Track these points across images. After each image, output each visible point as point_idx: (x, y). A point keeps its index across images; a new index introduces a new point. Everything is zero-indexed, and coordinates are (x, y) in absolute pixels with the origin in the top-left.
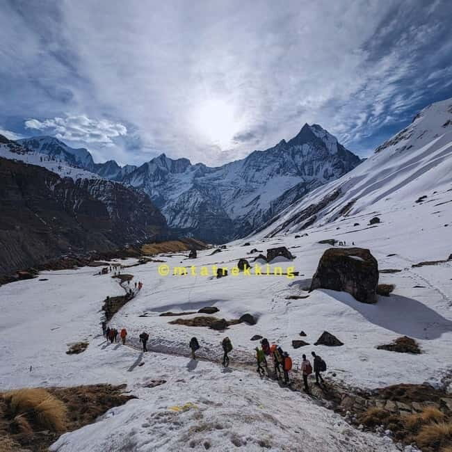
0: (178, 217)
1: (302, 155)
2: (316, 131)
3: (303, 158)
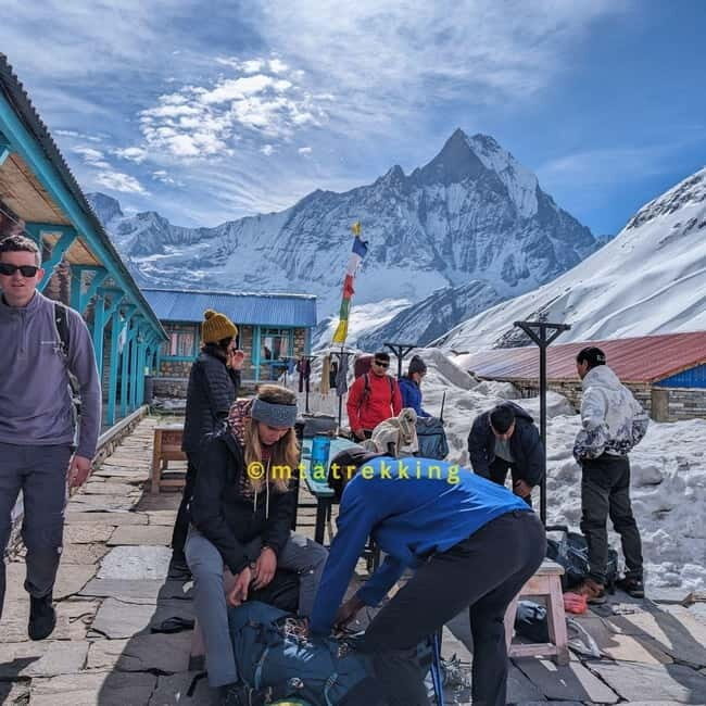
1: (448, 213)
2: (483, 153)
3: (449, 220)
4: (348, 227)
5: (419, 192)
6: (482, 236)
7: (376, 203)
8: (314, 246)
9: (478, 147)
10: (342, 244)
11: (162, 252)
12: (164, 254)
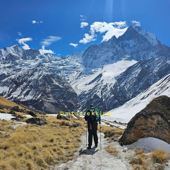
0: (18, 89)
1: (130, 47)
2: (138, 31)
3: (130, 49)
4: (101, 53)
5: (121, 42)
6: (141, 52)
7: (109, 46)
8: (92, 59)
9: (137, 29)
10: (100, 58)
11: (51, 62)
12: (51, 63)
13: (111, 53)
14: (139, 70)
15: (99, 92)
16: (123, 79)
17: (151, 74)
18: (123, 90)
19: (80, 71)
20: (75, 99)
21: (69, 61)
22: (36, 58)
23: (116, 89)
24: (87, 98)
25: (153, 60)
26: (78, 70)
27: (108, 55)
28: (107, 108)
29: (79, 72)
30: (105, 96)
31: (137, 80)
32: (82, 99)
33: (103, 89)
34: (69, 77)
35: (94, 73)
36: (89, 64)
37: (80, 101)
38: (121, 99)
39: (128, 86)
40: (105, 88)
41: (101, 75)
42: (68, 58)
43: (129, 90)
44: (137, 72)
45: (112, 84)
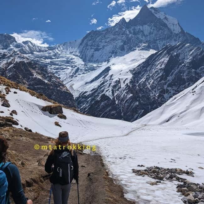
1: (144, 35)
2: (155, 13)
3: (145, 37)
4: (106, 42)
5: (133, 28)
6: (159, 42)
7: (117, 32)
8: (93, 50)
9: (153, 11)
10: (104, 48)
11: (32, 53)
12: (34, 54)
13: (120, 41)
14: (166, 59)
15: (108, 91)
16: (143, 73)
17: (183, 65)
18: (144, 87)
19: (76, 66)
20: (69, 102)
21: (59, 52)
22: (10, 47)
23: (134, 86)
24: (89, 102)
25: (182, 47)
26: (73, 65)
27: (115, 44)
28: (122, 114)
29: (74, 67)
30: (118, 97)
31: (164, 72)
32: (81, 103)
33: (114, 87)
34: (60, 75)
35: (96, 69)
36: (88, 57)
37: (79, 106)
38: (142, 101)
39: (150, 81)
40: (118, 84)
41: (108, 69)
42: (57, 48)
43: (153, 87)
44: (163, 62)
45: (127, 79)
